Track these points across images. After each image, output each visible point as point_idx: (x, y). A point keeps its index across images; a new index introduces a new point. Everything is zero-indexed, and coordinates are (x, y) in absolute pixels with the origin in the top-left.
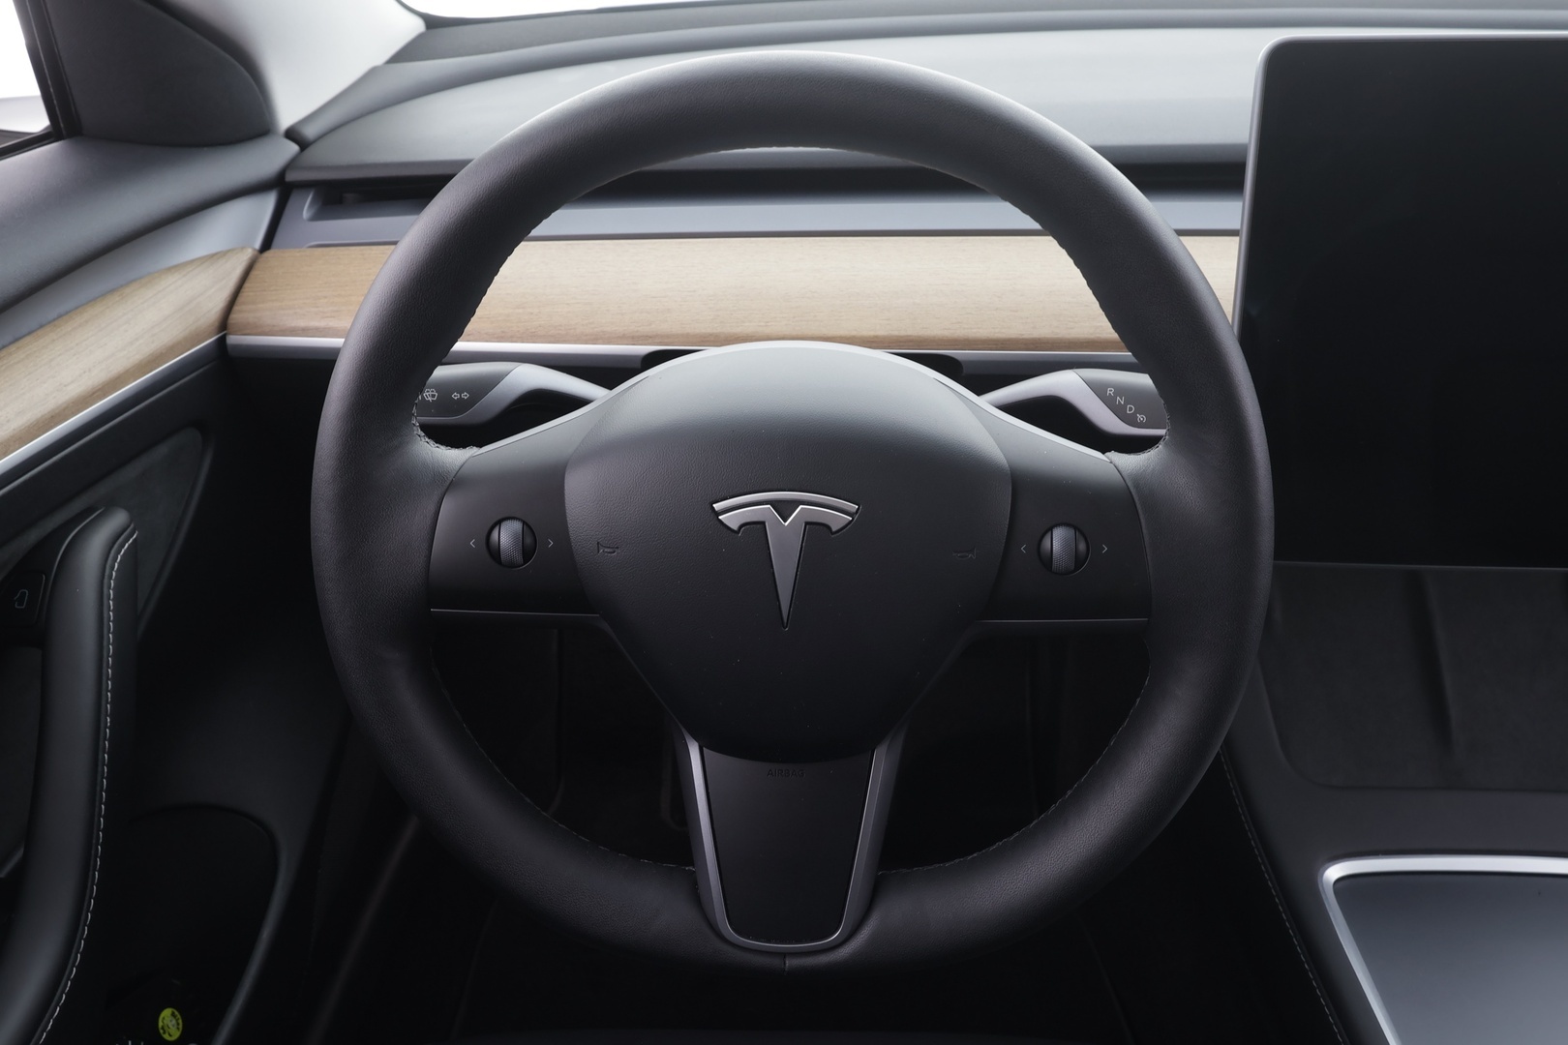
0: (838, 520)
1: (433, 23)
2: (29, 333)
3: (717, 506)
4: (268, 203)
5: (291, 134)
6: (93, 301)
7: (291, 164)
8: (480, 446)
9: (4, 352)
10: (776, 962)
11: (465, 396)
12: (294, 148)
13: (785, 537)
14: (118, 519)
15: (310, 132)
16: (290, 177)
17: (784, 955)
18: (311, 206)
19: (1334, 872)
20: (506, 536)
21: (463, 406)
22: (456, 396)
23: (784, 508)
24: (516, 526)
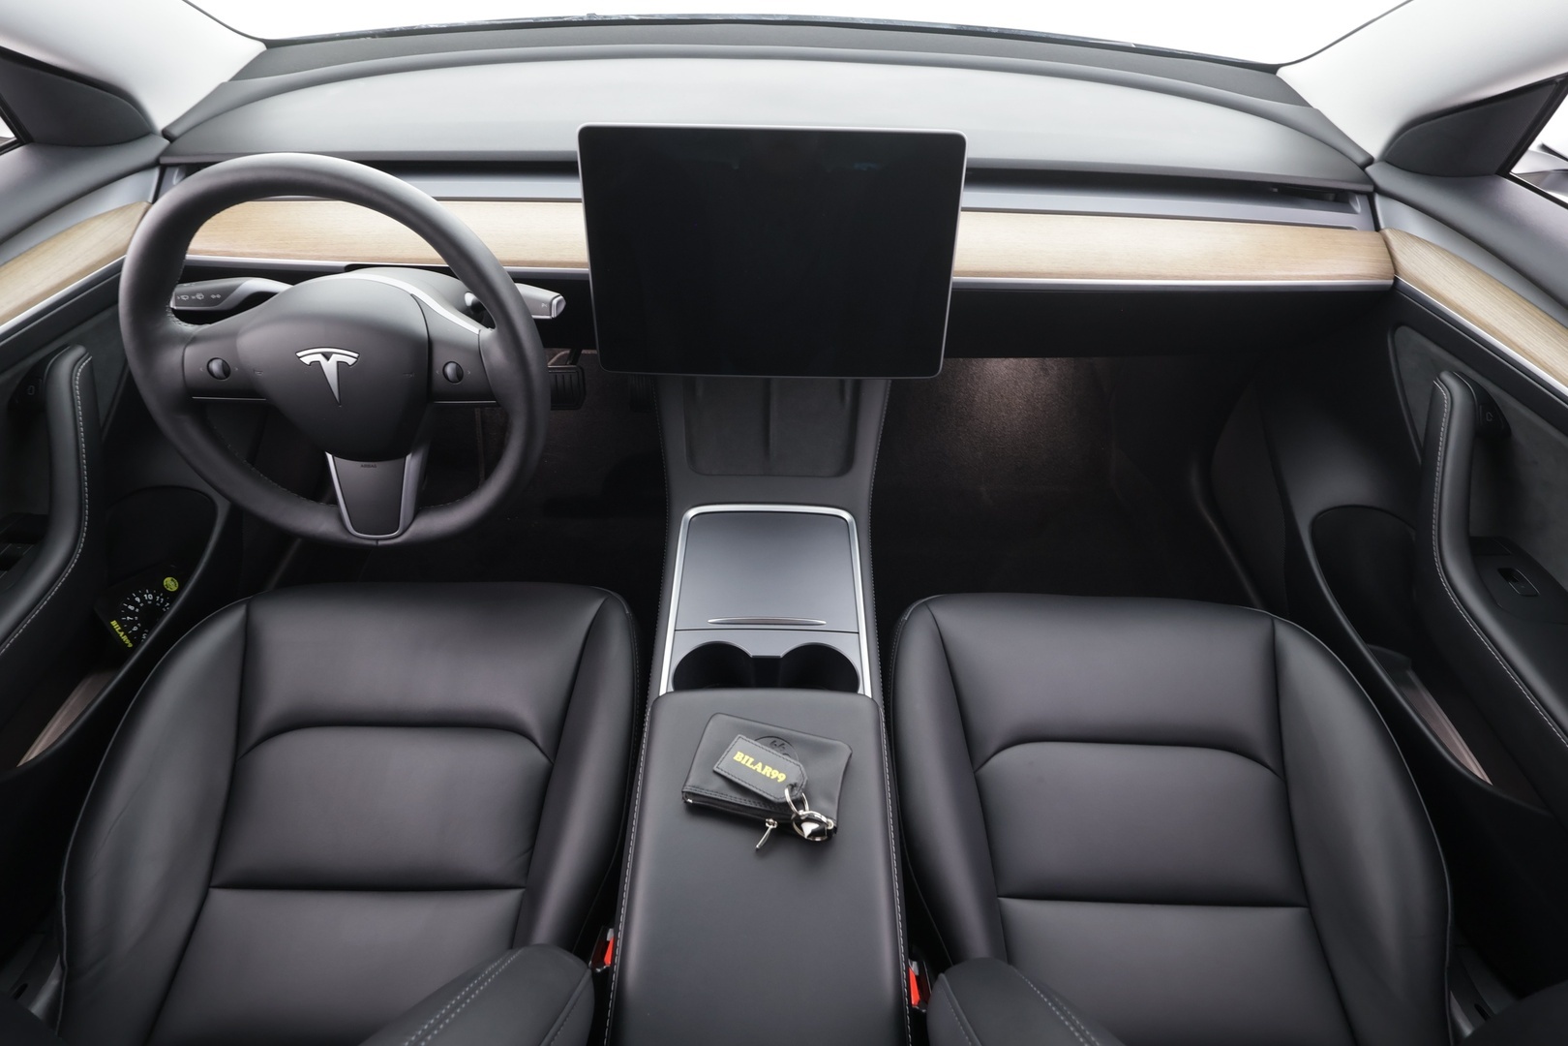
0: (351, 361)
1: (271, 44)
2: (13, 259)
3: (299, 354)
4: (155, 174)
5: (165, 134)
6: (50, 239)
7: (165, 152)
8: (210, 323)
9: (3, 268)
10: (374, 543)
11: (218, 296)
12: (167, 142)
13: (330, 367)
14: (80, 351)
15: (176, 132)
16: (164, 160)
17: (378, 540)
18: (178, 176)
19: (692, 513)
20: (215, 366)
21: (217, 301)
22: (213, 297)
23: (327, 356)
24: (220, 361)
